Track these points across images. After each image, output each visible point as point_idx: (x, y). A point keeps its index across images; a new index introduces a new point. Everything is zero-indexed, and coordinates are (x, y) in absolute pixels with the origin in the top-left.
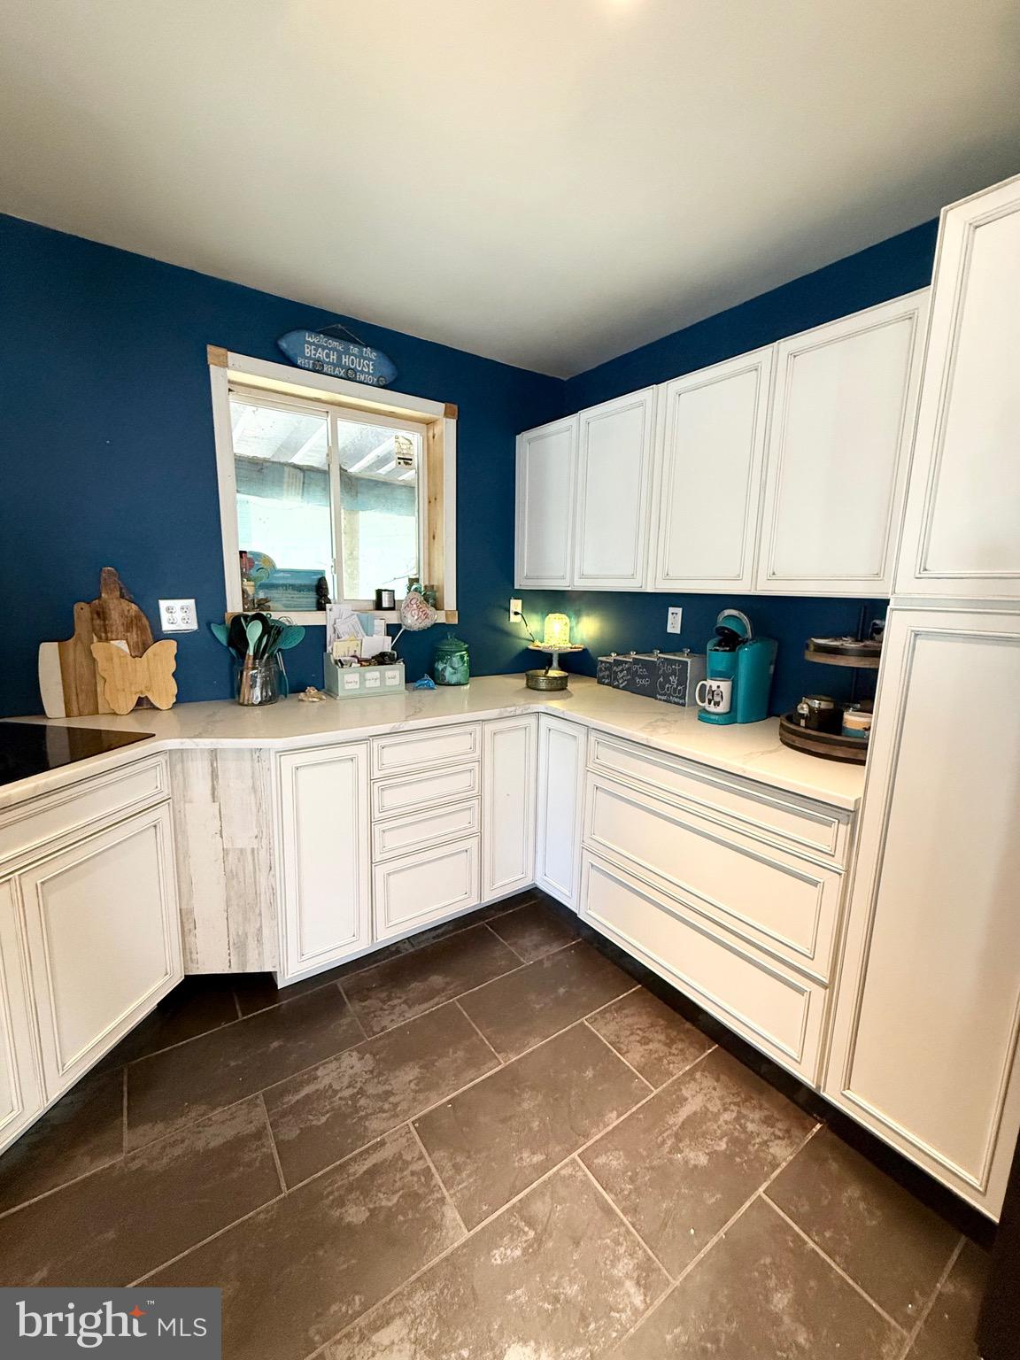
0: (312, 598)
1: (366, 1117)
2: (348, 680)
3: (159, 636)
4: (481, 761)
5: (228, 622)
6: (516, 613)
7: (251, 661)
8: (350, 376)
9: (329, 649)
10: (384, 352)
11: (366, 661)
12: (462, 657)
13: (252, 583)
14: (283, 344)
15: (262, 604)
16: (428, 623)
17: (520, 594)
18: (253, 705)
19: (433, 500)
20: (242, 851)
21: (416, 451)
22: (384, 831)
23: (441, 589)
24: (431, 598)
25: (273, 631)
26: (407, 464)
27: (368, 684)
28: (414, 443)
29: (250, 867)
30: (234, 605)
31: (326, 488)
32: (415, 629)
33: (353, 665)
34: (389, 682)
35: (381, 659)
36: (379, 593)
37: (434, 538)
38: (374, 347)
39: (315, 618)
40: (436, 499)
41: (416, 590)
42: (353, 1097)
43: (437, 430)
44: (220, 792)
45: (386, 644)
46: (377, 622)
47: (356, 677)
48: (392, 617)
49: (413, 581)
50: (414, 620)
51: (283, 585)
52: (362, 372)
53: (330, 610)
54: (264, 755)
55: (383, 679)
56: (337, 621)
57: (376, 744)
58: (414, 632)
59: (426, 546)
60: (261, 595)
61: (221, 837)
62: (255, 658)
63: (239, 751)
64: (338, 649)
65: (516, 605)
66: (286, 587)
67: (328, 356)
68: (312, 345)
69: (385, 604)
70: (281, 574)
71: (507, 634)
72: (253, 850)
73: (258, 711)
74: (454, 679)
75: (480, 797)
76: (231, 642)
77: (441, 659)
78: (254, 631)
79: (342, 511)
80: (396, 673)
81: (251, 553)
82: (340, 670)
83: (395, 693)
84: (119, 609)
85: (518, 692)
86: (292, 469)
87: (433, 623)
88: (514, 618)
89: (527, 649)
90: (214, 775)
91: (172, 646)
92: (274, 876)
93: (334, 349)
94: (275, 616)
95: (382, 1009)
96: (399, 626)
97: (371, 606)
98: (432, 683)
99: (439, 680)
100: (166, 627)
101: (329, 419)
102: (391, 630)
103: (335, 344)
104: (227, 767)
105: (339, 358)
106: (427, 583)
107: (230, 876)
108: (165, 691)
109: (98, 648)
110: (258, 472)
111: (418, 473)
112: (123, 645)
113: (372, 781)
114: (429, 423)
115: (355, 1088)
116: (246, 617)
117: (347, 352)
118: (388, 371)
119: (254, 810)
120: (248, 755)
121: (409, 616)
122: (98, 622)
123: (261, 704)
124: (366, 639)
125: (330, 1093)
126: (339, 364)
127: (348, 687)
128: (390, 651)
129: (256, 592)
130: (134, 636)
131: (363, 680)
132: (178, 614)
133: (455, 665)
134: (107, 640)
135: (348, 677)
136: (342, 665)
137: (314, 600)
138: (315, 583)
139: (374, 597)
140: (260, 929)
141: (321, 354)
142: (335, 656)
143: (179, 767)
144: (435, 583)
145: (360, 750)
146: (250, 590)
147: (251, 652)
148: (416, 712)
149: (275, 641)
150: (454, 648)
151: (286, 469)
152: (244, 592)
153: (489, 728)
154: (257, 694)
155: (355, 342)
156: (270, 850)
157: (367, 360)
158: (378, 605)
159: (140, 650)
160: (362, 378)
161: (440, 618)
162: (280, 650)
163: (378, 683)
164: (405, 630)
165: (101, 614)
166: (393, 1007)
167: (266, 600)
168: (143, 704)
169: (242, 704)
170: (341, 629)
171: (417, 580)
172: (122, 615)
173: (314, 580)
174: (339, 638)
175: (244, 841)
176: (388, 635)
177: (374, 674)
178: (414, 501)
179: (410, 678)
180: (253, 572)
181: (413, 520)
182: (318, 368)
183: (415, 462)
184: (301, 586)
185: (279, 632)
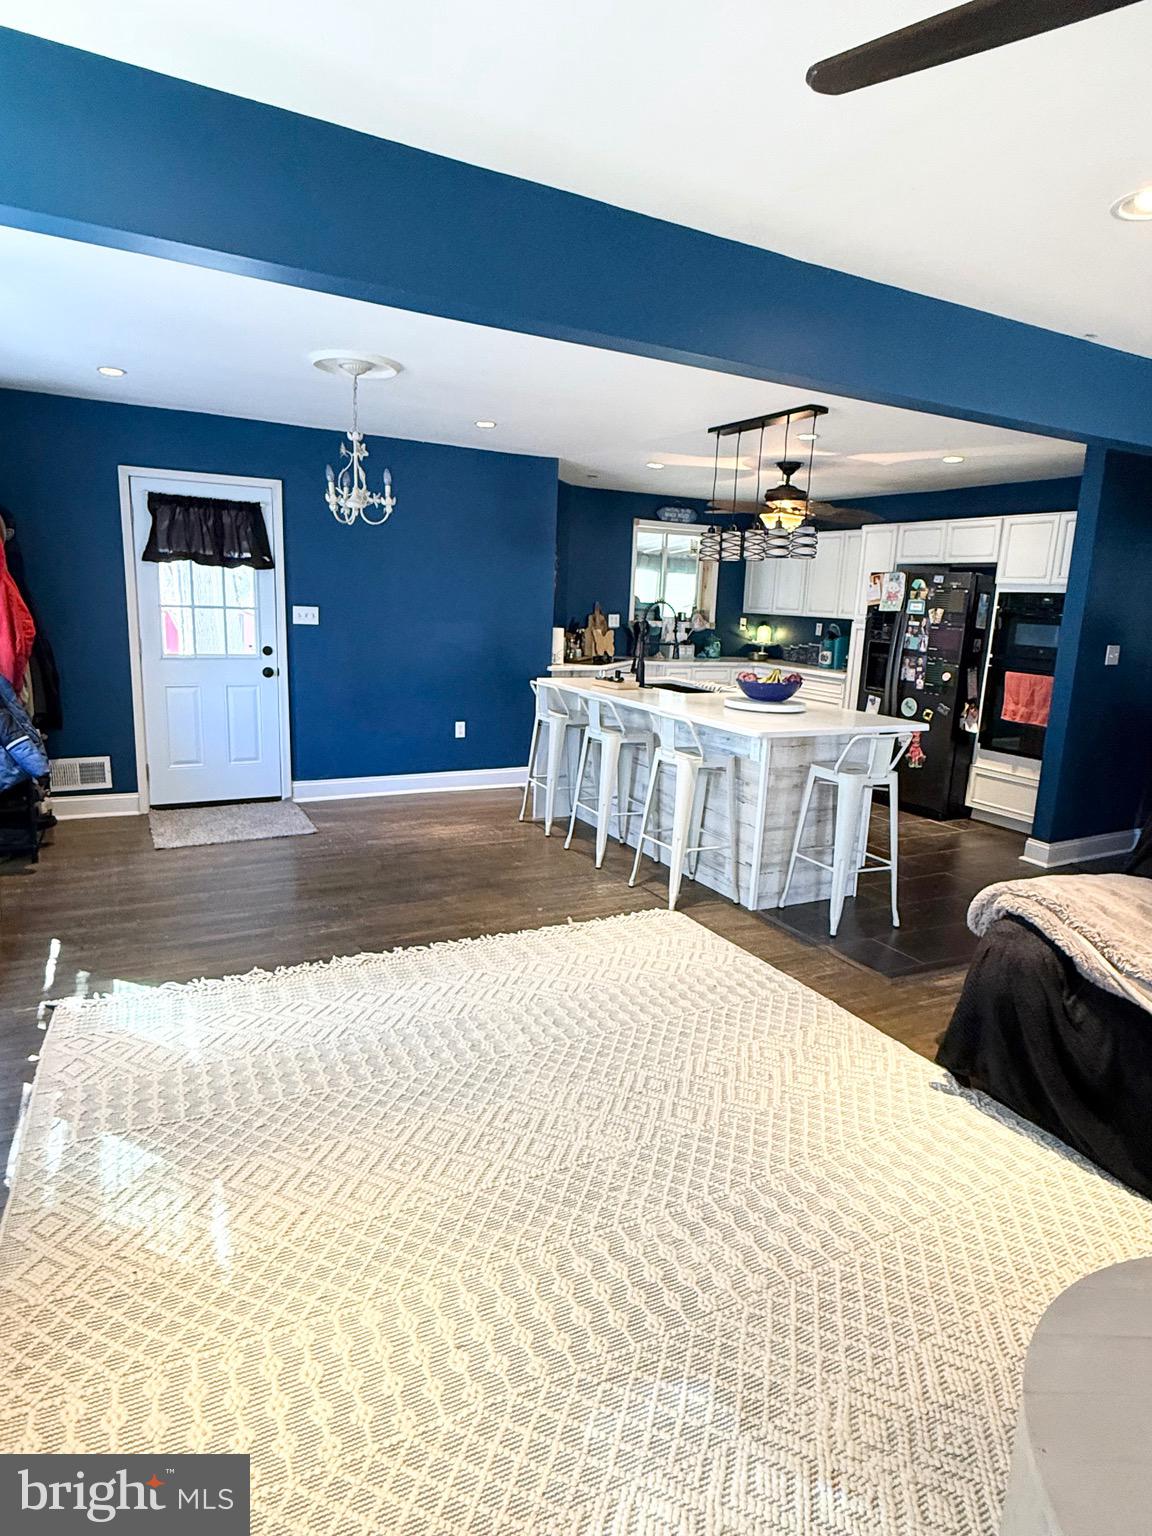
3: (609, 629)
5: (632, 624)
6: (743, 626)
8: (680, 521)
10: (692, 509)
13: (638, 608)
14: (659, 513)
17: (746, 616)
19: (706, 570)
30: (631, 618)
31: (660, 564)
36: (679, 613)
37: (704, 588)
39: (653, 624)
51: (646, 610)
52: (685, 519)
53: (661, 620)
56: (665, 625)
59: (702, 591)
64: (667, 637)
65: (743, 621)
67: (673, 514)
68: (668, 512)
70: (646, 605)
71: (737, 637)
79: (666, 574)
81: (639, 597)
85: (744, 661)
86: (653, 556)
89: (748, 645)
91: (612, 632)
93: (676, 512)
97: (678, 619)
100: (610, 625)
103: (677, 509)
108: (611, 650)
109: (594, 630)
110: (646, 558)
112: (600, 631)
117: (681, 512)
118: (694, 517)
122: (594, 622)
124: (677, 634)
126: (676, 517)
130: (602, 626)
132: (614, 621)
134: (597, 628)
139: (678, 616)
155: (684, 508)
157: (686, 514)
159: (604, 634)
165: (594, 619)
170: (666, 629)
172: (600, 620)
173: (654, 607)
174: (666, 633)
177: (682, 649)
178: (696, 569)
180: (638, 605)
182: (669, 520)
184: (650, 609)
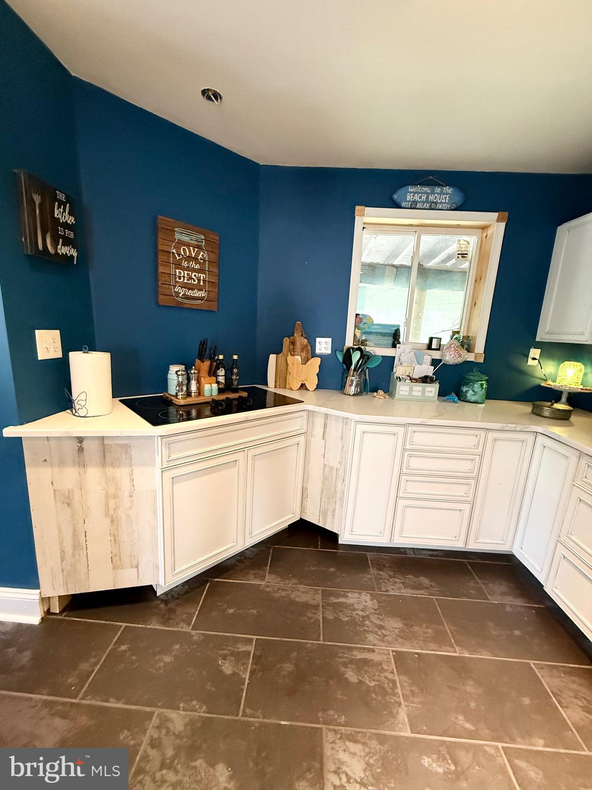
0: (390, 340)
1: (367, 632)
2: (402, 389)
3: (314, 355)
4: (481, 456)
5: (345, 351)
6: (534, 359)
7: (352, 372)
8: (433, 207)
9: (394, 370)
10: (458, 187)
11: (415, 379)
12: (482, 385)
13: (360, 331)
14: (395, 197)
15: (363, 343)
16: (460, 360)
17: (540, 345)
18: (350, 395)
19: (479, 280)
20: (332, 468)
21: (472, 250)
22: (407, 481)
23: (474, 338)
24: (467, 344)
25: (365, 357)
26: (463, 257)
27: (414, 393)
28: (471, 244)
29: (334, 478)
30: (349, 342)
31: (409, 278)
32: (451, 363)
33: (407, 381)
34: (427, 394)
35: (425, 380)
36: (431, 339)
37: (475, 305)
38: (450, 185)
39: (389, 352)
40: (481, 279)
41: (456, 339)
42: (363, 617)
43: (490, 232)
44: (327, 435)
45: (430, 371)
46: (426, 357)
47: (407, 388)
48: (437, 355)
49: (454, 333)
50: (450, 358)
51: (376, 333)
52: (441, 203)
53: (399, 348)
54: (349, 422)
55: (423, 392)
56: (402, 354)
57: (411, 429)
58: (450, 365)
59: (469, 310)
60: (364, 338)
61: (324, 457)
62: (354, 370)
63: (337, 417)
64: (399, 371)
65: (535, 353)
66: (377, 333)
67: (420, 197)
68: (412, 193)
69: (434, 346)
70: (376, 327)
71: (524, 373)
72: (337, 469)
73: (352, 398)
74: (473, 399)
75: (477, 479)
76: (344, 362)
77: (466, 384)
78: (356, 356)
79: (416, 290)
80: (433, 389)
81: (363, 315)
82: (398, 383)
83: (430, 401)
84: (301, 341)
85: (525, 415)
86: (390, 267)
87: (464, 360)
88: (530, 362)
89: (539, 386)
90: (325, 425)
91: (319, 360)
92: (345, 485)
93: (425, 193)
94: (368, 349)
95: (388, 580)
96: (440, 361)
97: (425, 347)
98: (456, 399)
99: (461, 397)
100: (318, 351)
101: (416, 236)
102: (435, 362)
103: (426, 189)
104: (332, 424)
105: (428, 198)
106: (465, 335)
107: (325, 478)
108: (312, 383)
109: (290, 358)
110: (372, 270)
111: (470, 262)
112: (299, 358)
113: (404, 450)
114: (484, 228)
115: (365, 613)
116: (353, 349)
117: (433, 193)
118: (458, 199)
119: (340, 449)
120: (341, 420)
121: (448, 354)
122: (291, 347)
123: (354, 395)
124: (417, 367)
125: (352, 608)
126: (427, 201)
127: (401, 393)
128: (431, 375)
129: (361, 336)
130: (304, 354)
131: (411, 390)
132: (324, 345)
133: (476, 390)
134: (294, 355)
135: (402, 388)
136: (400, 380)
137: (391, 342)
138: (393, 332)
139: (427, 342)
140: (334, 510)
141: (417, 198)
142: (397, 375)
143: (311, 418)
144: (470, 335)
145: (400, 431)
146: (358, 335)
147: (353, 367)
148: (440, 415)
149: (366, 362)
150: (476, 378)
151: (388, 267)
152: (355, 335)
153: (491, 435)
154: (352, 390)
155: (439, 185)
156: (345, 471)
157: (445, 194)
158: (429, 347)
159: (305, 361)
160: (440, 206)
161: (471, 357)
162: (367, 368)
163: (420, 394)
164: (444, 363)
165: (293, 343)
166: (396, 582)
167: (366, 340)
168: (303, 386)
169: (345, 394)
170: (403, 359)
171: (458, 332)
172: (301, 344)
173: (392, 331)
174: (401, 364)
175: (333, 462)
176: (432, 365)
177: (418, 388)
178: (465, 281)
179: (442, 394)
180: (361, 325)
181: (462, 294)
182: (413, 206)
183: (469, 256)
184: (385, 333)
185: (368, 358)
